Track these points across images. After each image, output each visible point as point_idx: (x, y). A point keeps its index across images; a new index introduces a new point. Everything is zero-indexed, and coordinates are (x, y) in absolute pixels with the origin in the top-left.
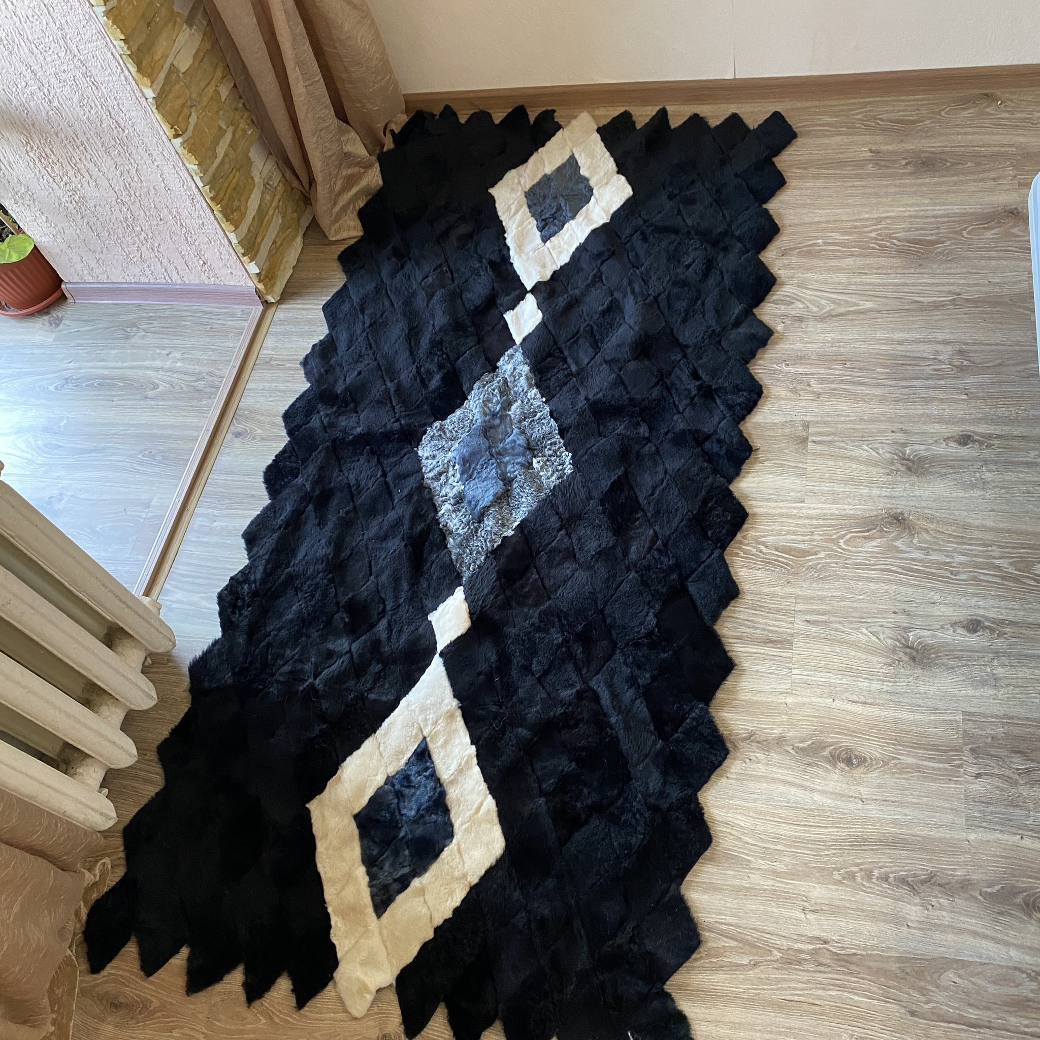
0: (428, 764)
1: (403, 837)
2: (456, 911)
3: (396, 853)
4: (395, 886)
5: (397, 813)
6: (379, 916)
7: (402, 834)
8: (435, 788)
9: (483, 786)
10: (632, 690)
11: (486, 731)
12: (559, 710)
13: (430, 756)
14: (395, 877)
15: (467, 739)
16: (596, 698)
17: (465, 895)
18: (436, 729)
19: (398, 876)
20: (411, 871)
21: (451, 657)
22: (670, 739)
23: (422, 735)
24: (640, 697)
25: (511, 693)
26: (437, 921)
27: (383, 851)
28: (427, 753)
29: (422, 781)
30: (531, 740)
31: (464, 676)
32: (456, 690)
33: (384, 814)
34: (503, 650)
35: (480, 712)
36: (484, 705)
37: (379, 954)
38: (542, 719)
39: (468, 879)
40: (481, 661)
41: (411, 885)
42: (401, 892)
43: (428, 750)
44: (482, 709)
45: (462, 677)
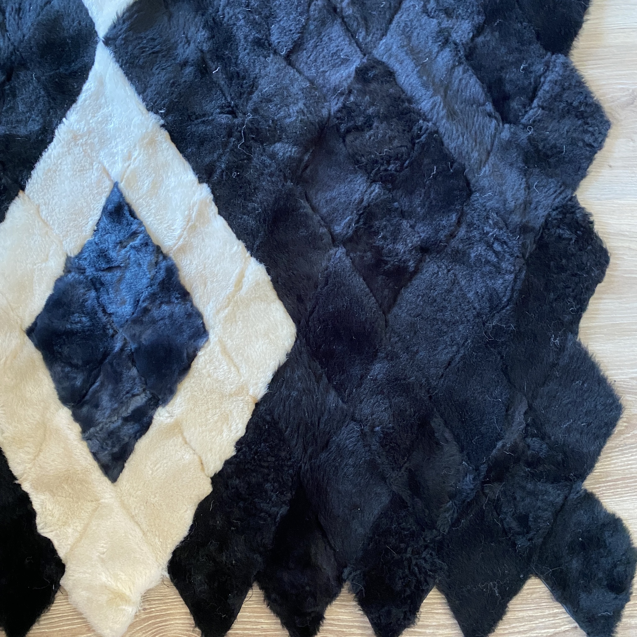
0: (134, 227)
1: (122, 350)
2: (240, 444)
3: (117, 378)
4: (130, 429)
5: (100, 314)
6: (114, 479)
7: (118, 345)
8: (157, 263)
9: (238, 247)
10: (447, 54)
11: (220, 156)
12: (335, 105)
13: (132, 214)
14: (125, 415)
15: (190, 176)
16: (389, 74)
17: (250, 417)
18: (132, 167)
19: (129, 411)
20: (150, 399)
21: (123, 42)
22: (523, 121)
23: (110, 180)
24: (460, 63)
25: (247, 88)
26: (213, 466)
27: (91, 379)
28: (126, 208)
29: (131, 256)
30: (301, 160)
31: (157, 72)
32: (149, 98)
33: (77, 319)
34: (214, 19)
35: (202, 128)
36: (204, 115)
37: (130, 537)
38: (312, 124)
39: (251, 392)
40: (181, 42)
41: (154, 421)
42: (140, 436)
43: (128, 204)
44: (203, 122)
45: (153, 74)
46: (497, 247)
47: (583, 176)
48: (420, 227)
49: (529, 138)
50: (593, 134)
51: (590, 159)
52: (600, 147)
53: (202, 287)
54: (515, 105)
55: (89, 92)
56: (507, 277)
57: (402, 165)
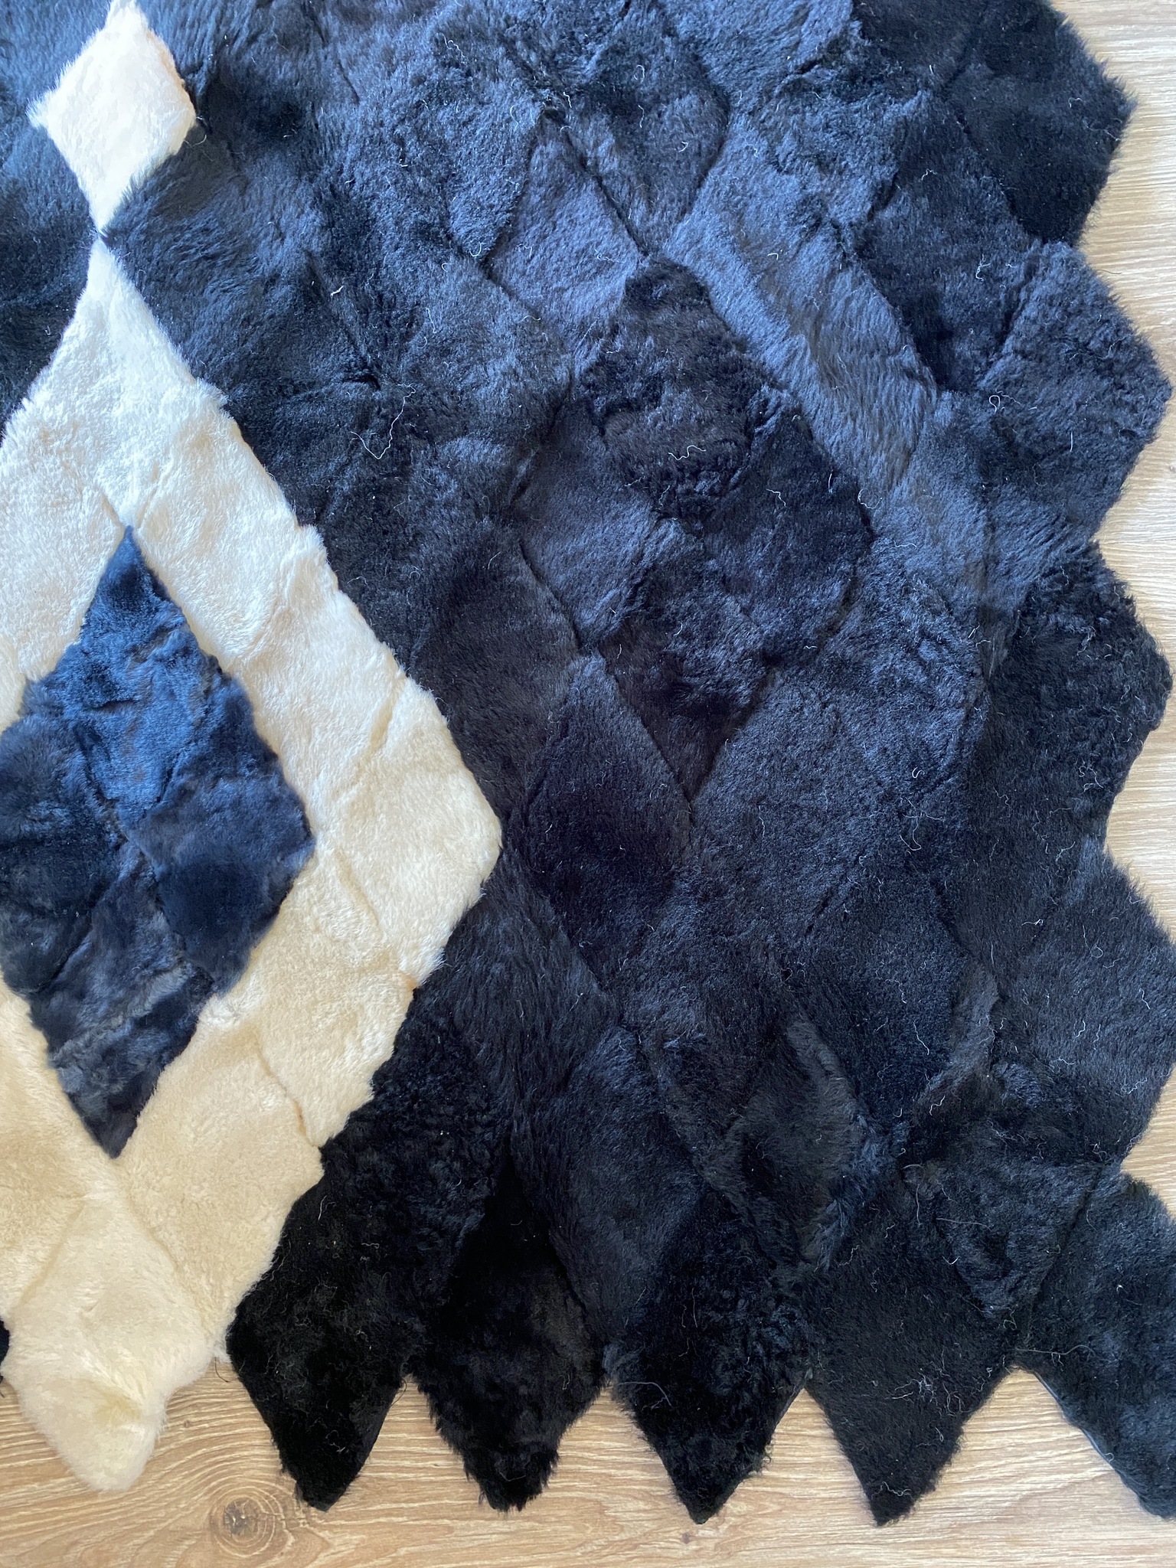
0: (162, 617)
1: (135, 876)
2: (381, 1078)
3: (124, 934)
4: (149, 1043)
5: (92, 802)
6: (113, 1150)
7: (127, 865)
8: (208, 692)
9: (378, 657)
10: (819, 248)
11: (341, 469)
12: (582, 359)
13: (159, 590)
14: (138, 1013)
15: (281, 512)
16: (698, 292)
17: (404, 1018)
18: (160, 494)
19: (148, 1006)
20: (192, 981)
21: (142, 238)
22: (983, 384)
23: (117, 523)
24: (847, 265)
25: (399, 326)
26: (323, 1121)
27: (73, 936)
28: (147, 579)
29: (156, 677)
30: (511, 473)
31: (214, 297)
32: (196, 350)
33: (44, 813)
34: (332, 187)
35: (306, 411)
36: (311, 385)
37: (146, 1274)
38: (534, 397)
39: (403, 965)
40: (266, 235)
41: (200, 1027)
42: (171, 1059)
43: (151, 572)
44: (310, 398)
45: (206, 302)
46: (926, 651)
47: (1113, 500)
48: (761, 611)
49: (994, 421)
50: (1134, 410)
51: (1128, 462)
52: (1150, 438)
53: (304, 740)
54: (964, 348)
55: (76, 344)
56: (948, 715)
57: (725, 482)
